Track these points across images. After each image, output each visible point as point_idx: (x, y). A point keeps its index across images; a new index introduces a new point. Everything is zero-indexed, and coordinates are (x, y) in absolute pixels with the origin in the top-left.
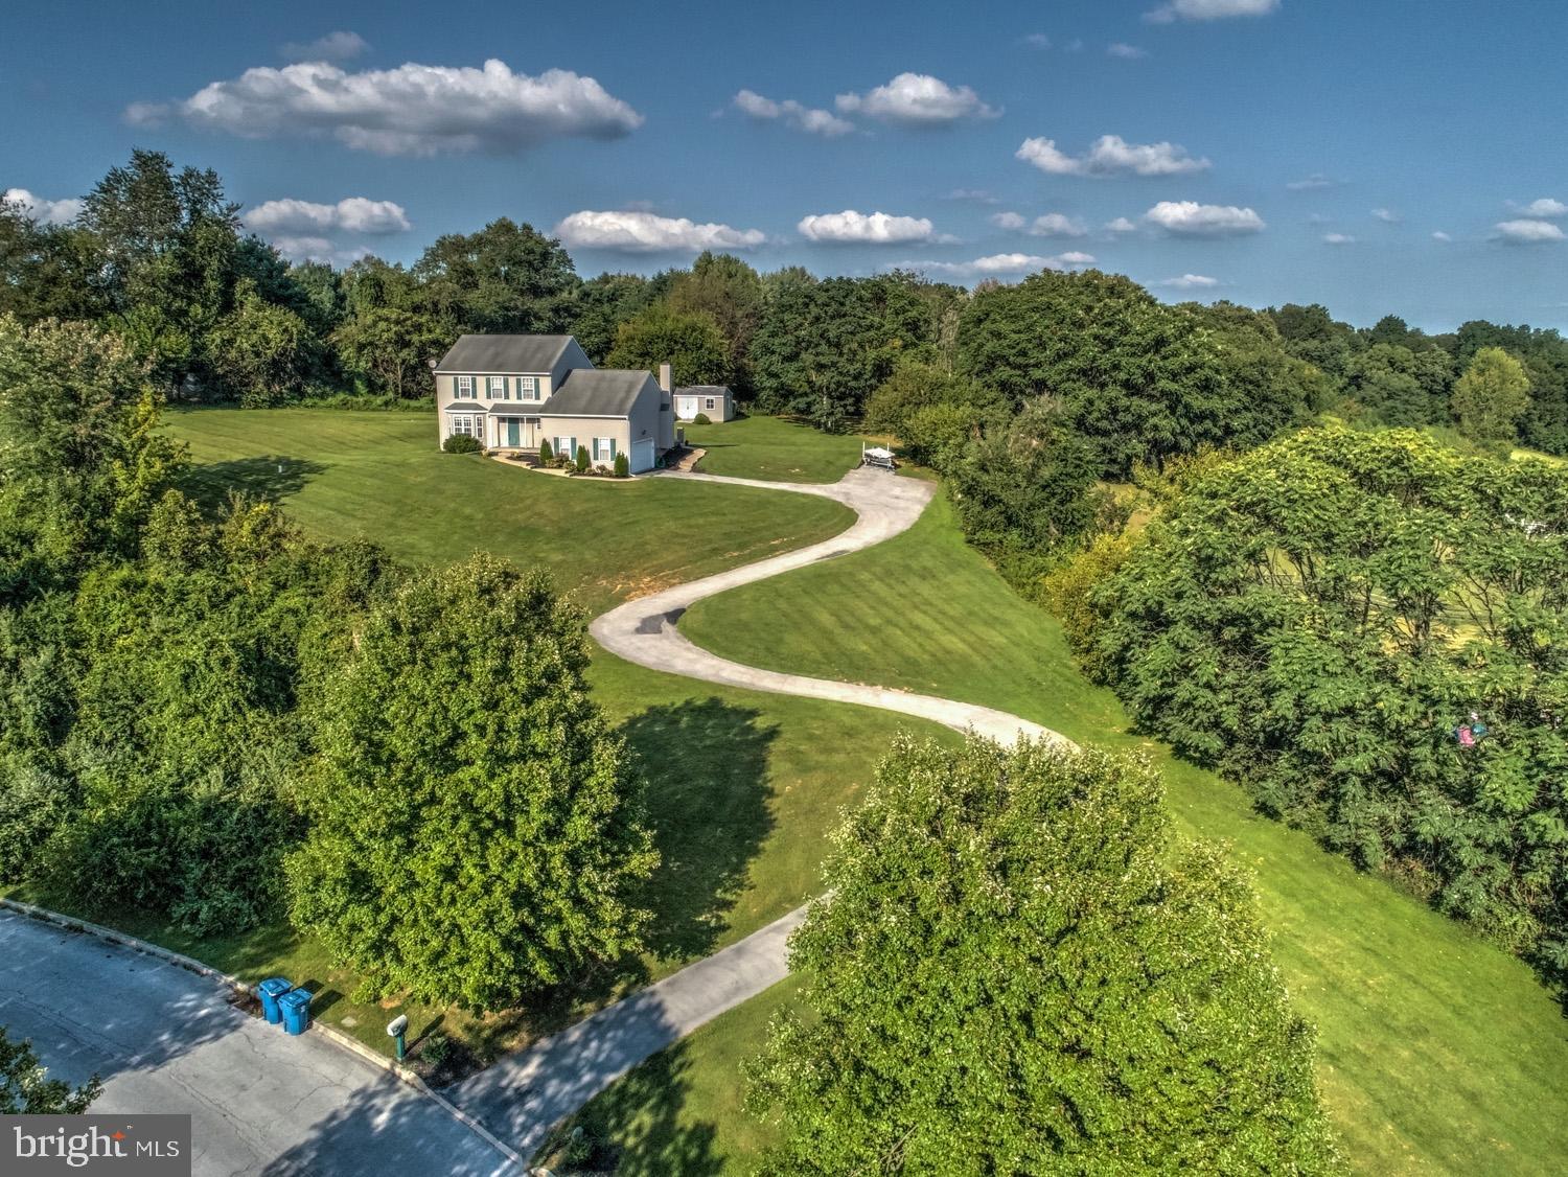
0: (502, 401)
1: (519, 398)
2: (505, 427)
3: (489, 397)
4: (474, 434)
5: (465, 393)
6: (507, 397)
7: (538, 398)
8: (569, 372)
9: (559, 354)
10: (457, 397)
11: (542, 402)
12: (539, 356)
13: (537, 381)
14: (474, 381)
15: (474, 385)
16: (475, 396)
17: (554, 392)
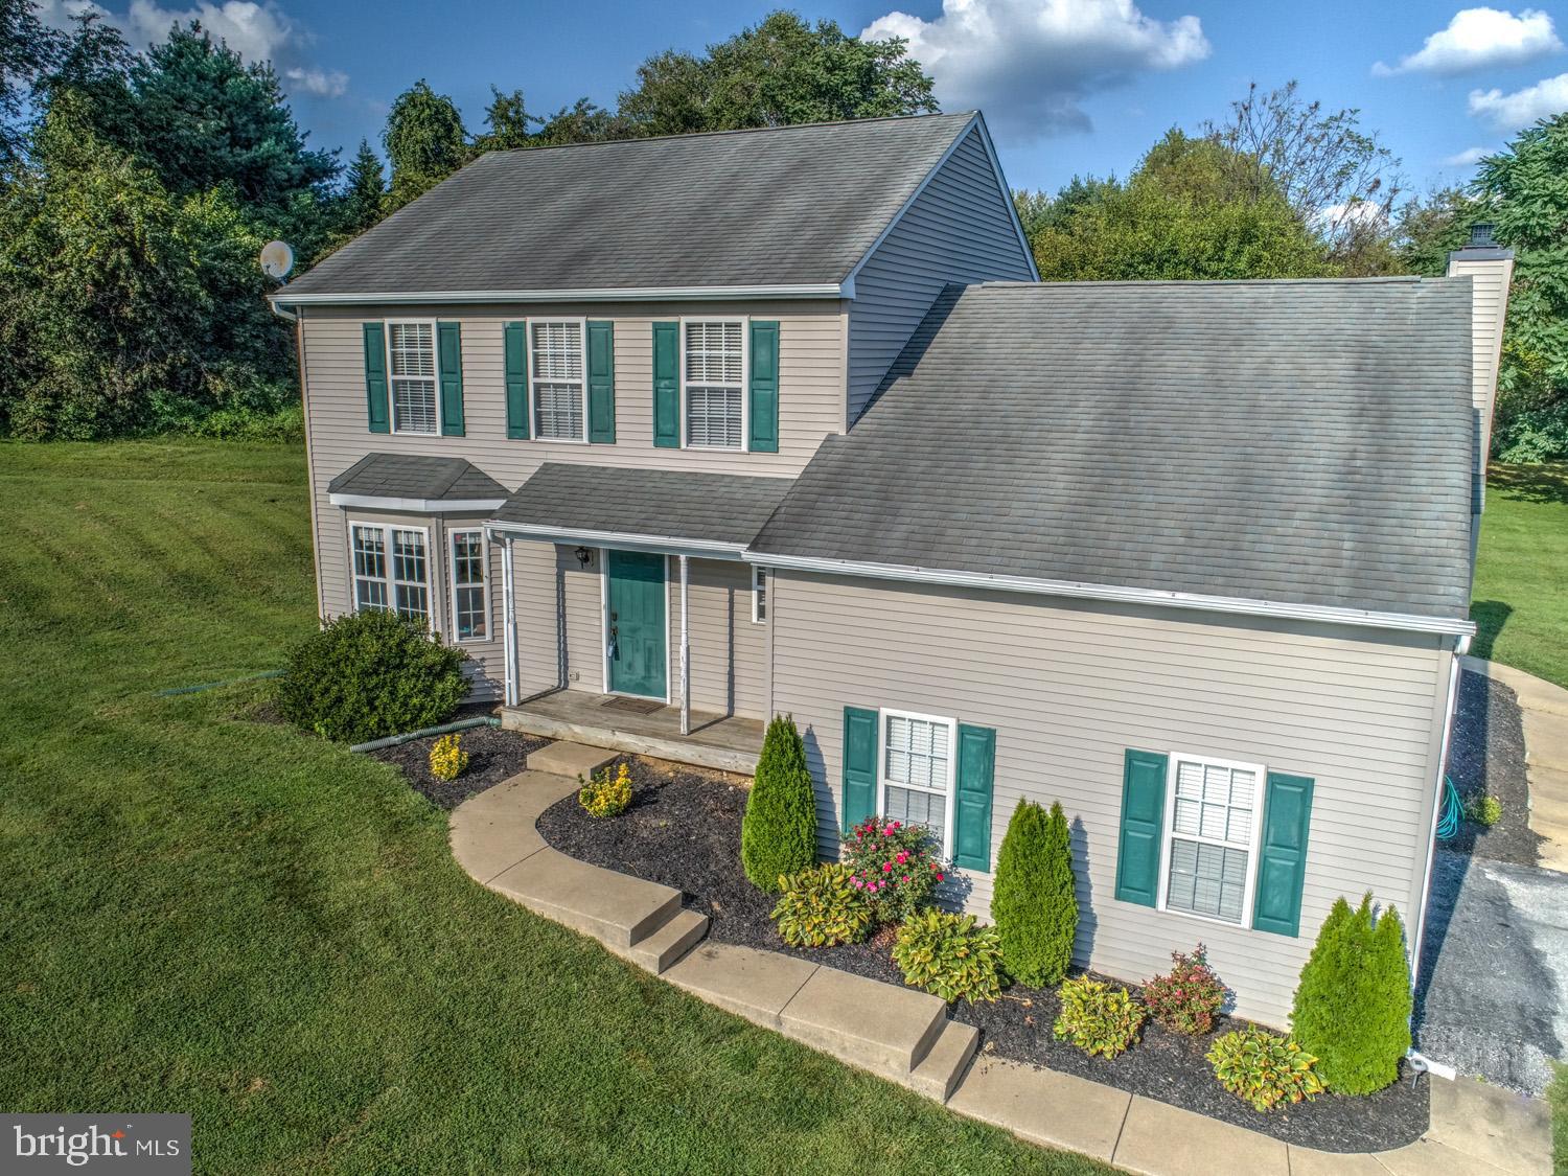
0: (575, 451)
1: (665, 436)
2: (591, 591)
3: (517, 429)
4: (440, 624)
5: (413, 408)
6: (603, 430)
7: (765, 438)
8: (949, 297)
9: (903, 191)
10: (377, 423)
11: (788, 464)
12: (794, 203)
13: (766, 341)
14: (450, 340)
15: (452, 367)
16: (455, 426)
17: (860, 407)
